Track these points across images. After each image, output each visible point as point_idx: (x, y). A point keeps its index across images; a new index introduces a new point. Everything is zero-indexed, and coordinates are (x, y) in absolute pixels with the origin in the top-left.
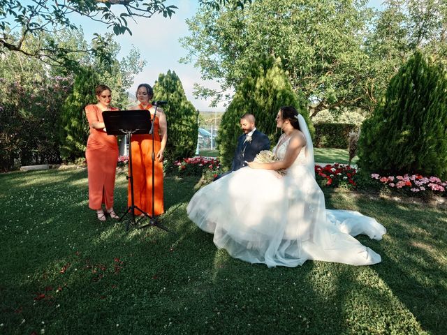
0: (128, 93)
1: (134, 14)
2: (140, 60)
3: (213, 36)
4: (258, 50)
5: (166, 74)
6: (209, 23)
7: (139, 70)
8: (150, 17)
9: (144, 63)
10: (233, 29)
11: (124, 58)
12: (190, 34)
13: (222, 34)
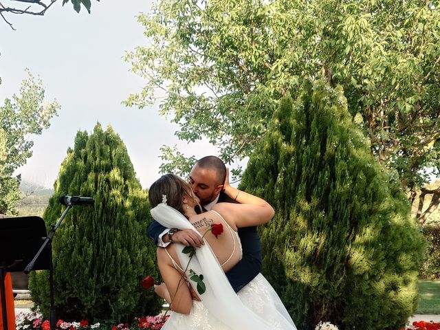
0: (19, 177)
1: (8, 10)
2: (45, 104)
3: (197, 44)
4: (296, 70)
5: (90, 133)
6: (185, 18)
7: (42, 125)
8: (42, 14)
9: (53, 110)
10: (239, 28)
11: (8, 101)
12: (148, 44)
13: (216, 40)
